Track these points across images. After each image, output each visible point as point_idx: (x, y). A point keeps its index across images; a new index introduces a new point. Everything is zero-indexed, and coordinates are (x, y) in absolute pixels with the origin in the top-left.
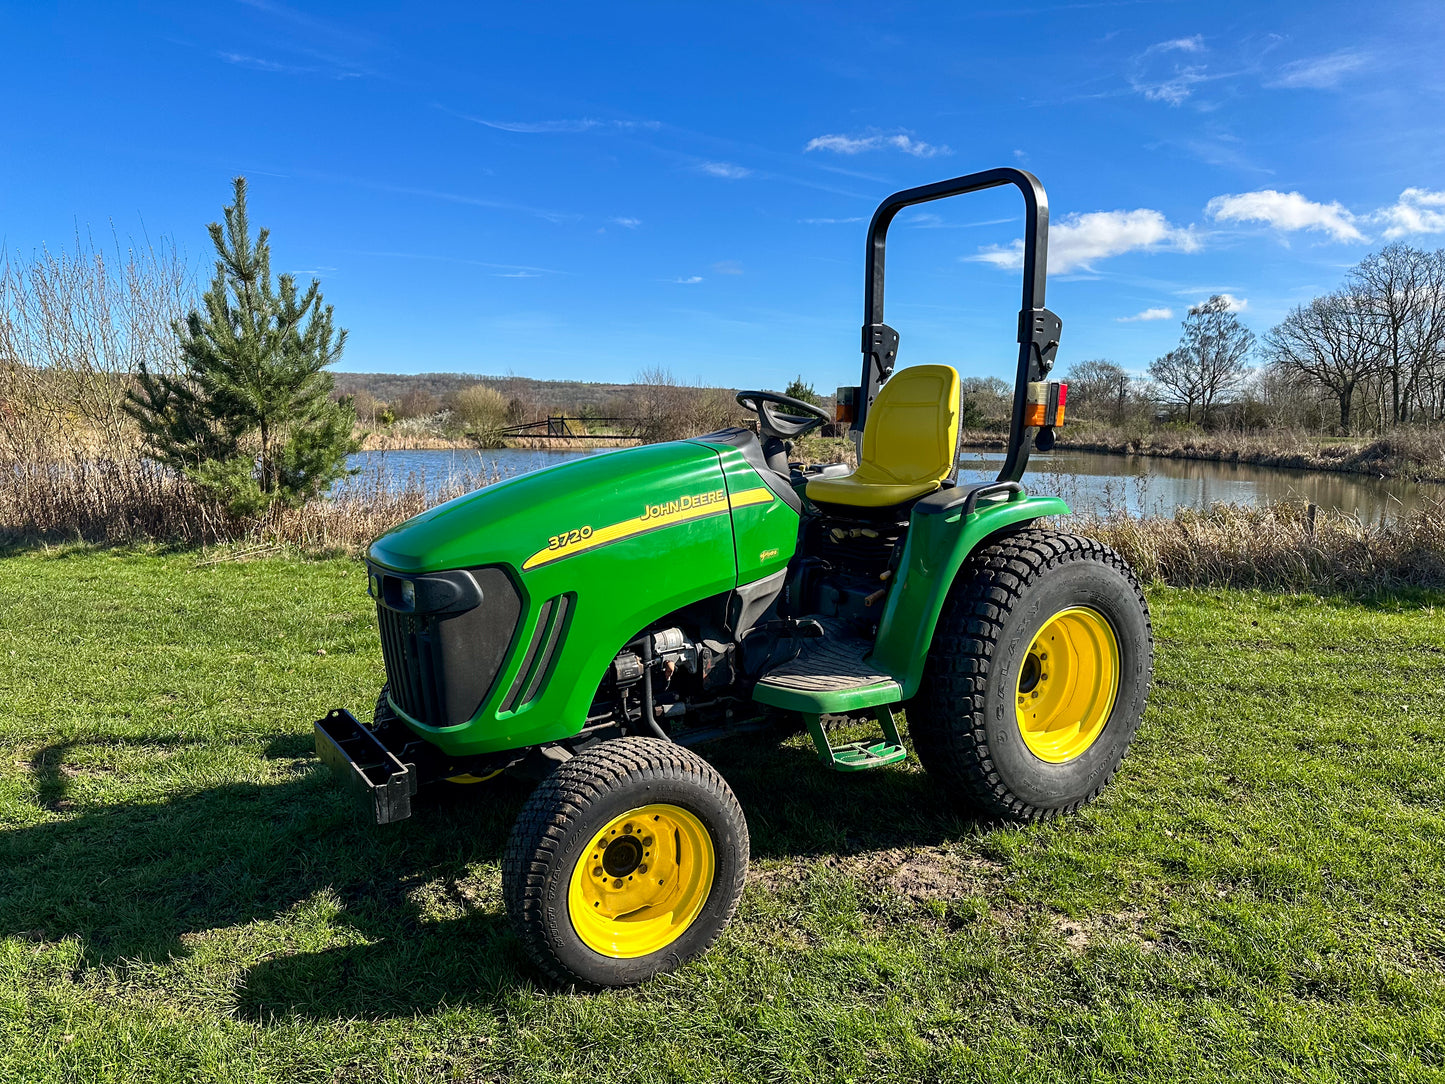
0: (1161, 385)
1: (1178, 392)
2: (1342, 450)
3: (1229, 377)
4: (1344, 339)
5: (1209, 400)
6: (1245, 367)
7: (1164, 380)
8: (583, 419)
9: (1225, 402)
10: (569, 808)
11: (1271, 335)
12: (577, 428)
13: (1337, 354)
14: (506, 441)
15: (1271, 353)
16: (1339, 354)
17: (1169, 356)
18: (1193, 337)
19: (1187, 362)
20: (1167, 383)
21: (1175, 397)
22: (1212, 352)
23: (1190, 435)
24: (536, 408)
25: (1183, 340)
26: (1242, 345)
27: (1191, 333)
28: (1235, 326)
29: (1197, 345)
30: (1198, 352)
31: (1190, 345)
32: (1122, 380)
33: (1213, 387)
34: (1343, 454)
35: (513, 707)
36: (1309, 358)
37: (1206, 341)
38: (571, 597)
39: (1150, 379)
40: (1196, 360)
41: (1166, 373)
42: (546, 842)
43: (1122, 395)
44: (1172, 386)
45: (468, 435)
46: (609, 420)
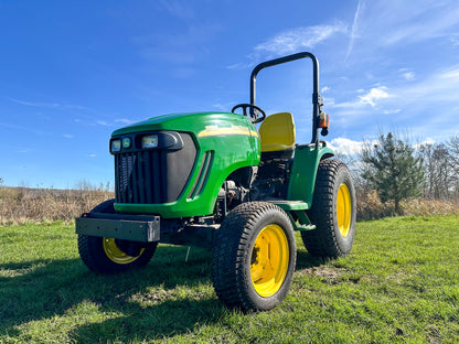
35: (192, 197)
38: (212, 153)
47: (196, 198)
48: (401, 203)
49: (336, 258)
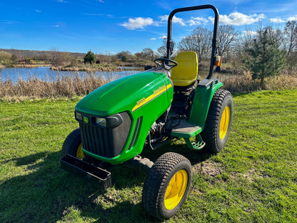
8: (34, 59)
10: (165, 177)
11: (179, 43)
12: (33, 62)
14: (14, 65)
15: (179, 47)
17: (161, 47)
24: (20, 57)
32: (152, 52)
35: (129, 149)
38: (142, 117)
42: (161, 187)
45: (3, 64)
46: (42, 60)
47: (132, 148)
48: (266, 79)
49: (216, 154)
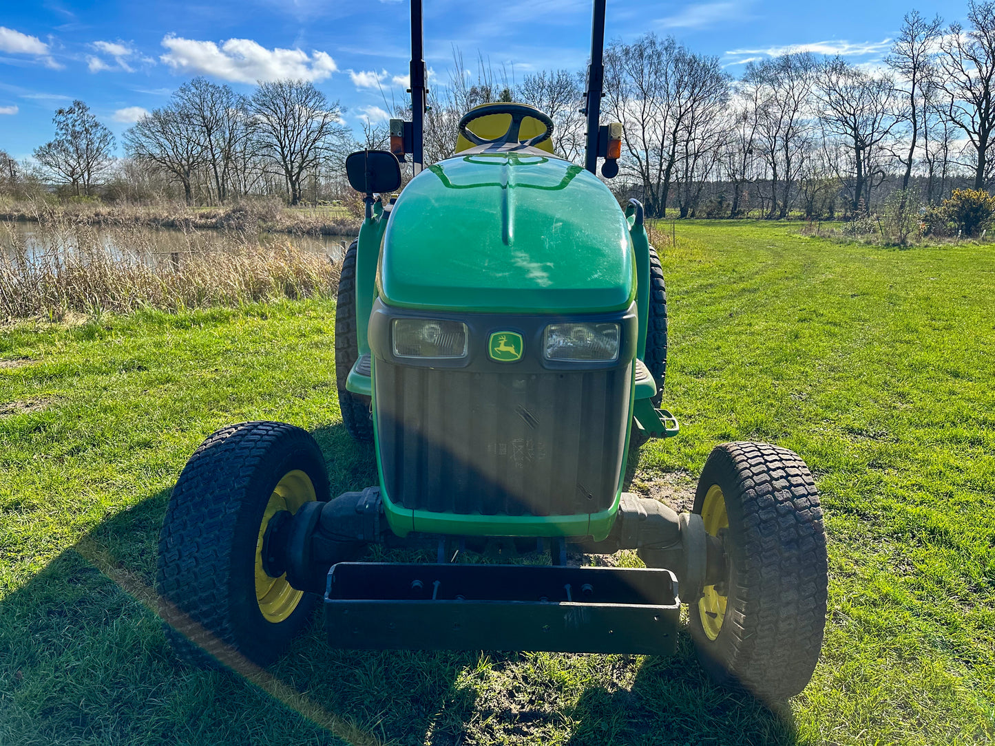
0: (46, 168)
1: (63, 174)
2: (212, 214)
3: (99, 164)
4: (177, 139)
5: (88, 180)
6: (110, 156)
7: (48, 163)
9: (99, 182)
11: (129, 134)
13: (175, 150)
15: (131, 147)
16: (177, 150)
17: (49, 145)
18: (64, 131)
19: (64, 151)
20: (51, 165)
21: (61, 178)
22: (83, 144)
23: (96, 206)
25: (57, 134)
26: (104, 139)
27: (62, 128)
28: (96, 125)
29: (70, 138)
30: (71, 143)
31: (64, 137)
32: (11, 163)
33: (89, 171)
34: (214, 216)
36: (157, 151)
37: (75, 135)
39: (36, 163)
40: (71, 149)
41: (49, 159)
43: (13, 176)
44: (56, 169)
